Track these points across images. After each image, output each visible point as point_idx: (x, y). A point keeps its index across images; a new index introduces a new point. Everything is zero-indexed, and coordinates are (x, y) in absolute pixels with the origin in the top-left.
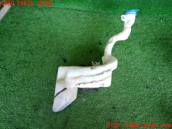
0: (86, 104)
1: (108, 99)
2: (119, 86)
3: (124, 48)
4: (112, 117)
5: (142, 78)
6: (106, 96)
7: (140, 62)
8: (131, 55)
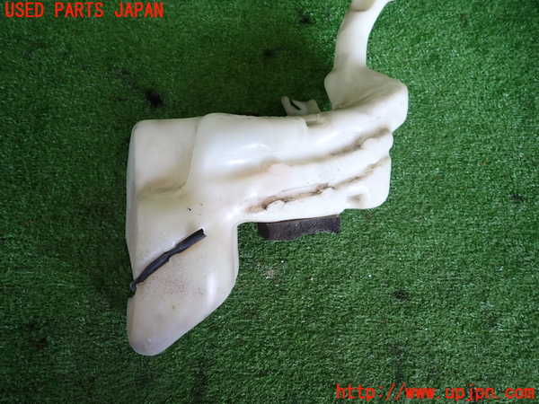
0: (283, 292)
1: (372, 261)
2: (408, 199)
3: (405, 41)
4: (400, 337)
5: (492, 160)
6: (363, 247)
7: (474, 97)
8: (438, 68)
